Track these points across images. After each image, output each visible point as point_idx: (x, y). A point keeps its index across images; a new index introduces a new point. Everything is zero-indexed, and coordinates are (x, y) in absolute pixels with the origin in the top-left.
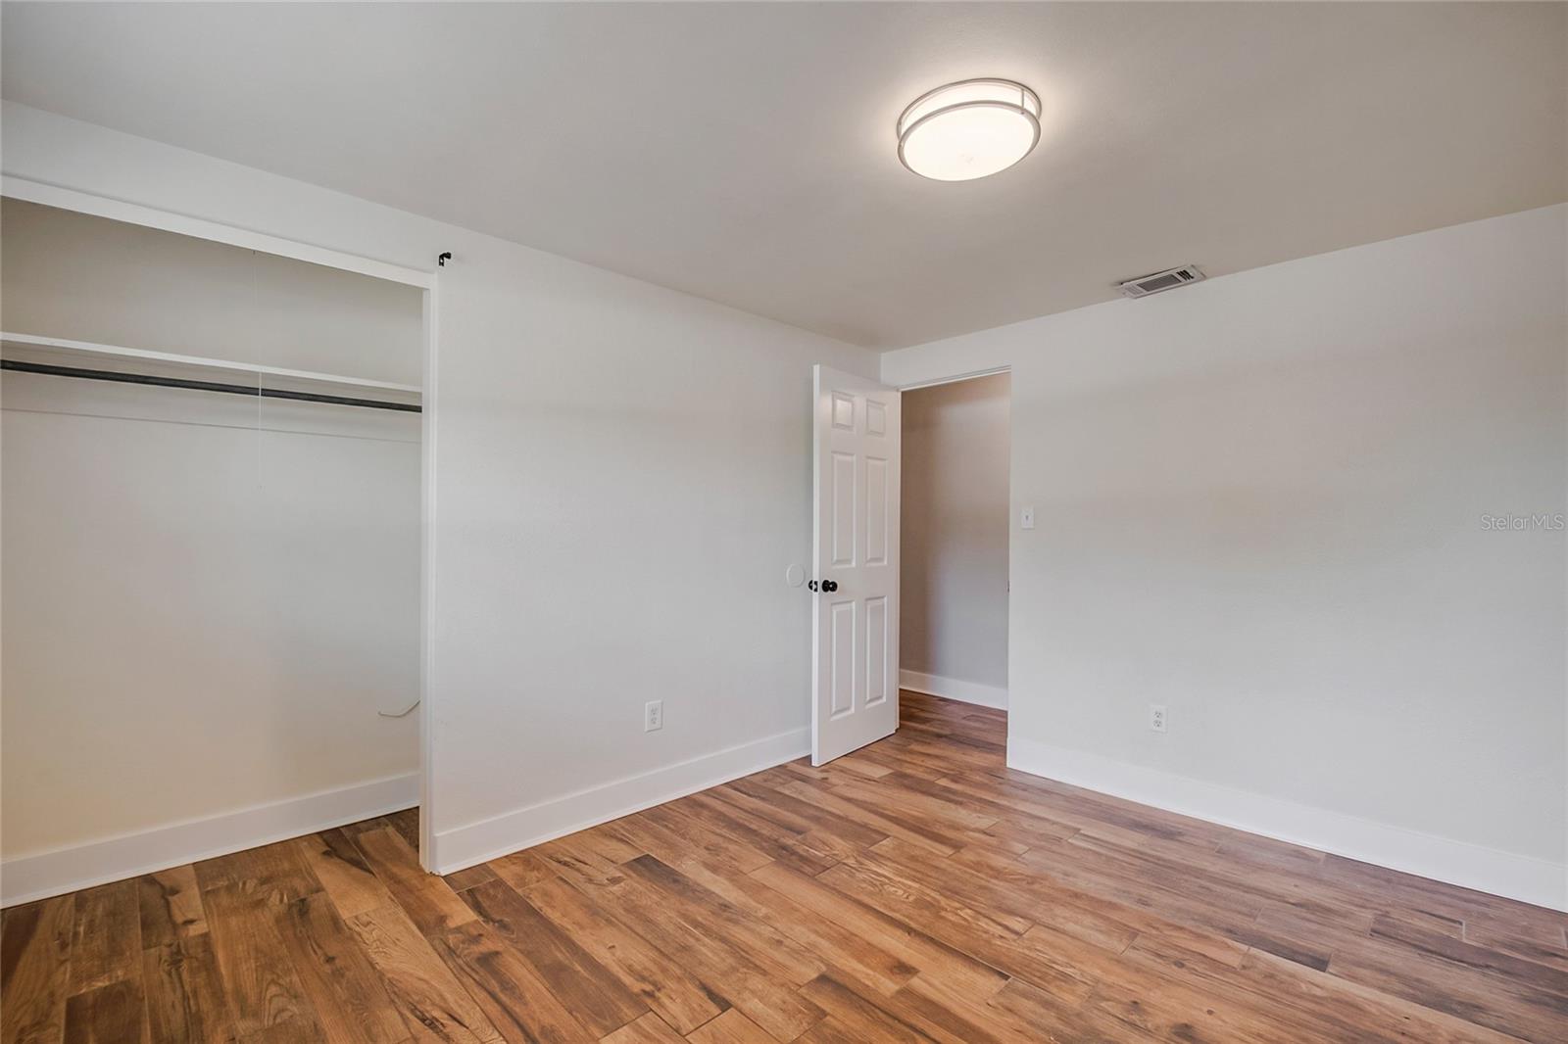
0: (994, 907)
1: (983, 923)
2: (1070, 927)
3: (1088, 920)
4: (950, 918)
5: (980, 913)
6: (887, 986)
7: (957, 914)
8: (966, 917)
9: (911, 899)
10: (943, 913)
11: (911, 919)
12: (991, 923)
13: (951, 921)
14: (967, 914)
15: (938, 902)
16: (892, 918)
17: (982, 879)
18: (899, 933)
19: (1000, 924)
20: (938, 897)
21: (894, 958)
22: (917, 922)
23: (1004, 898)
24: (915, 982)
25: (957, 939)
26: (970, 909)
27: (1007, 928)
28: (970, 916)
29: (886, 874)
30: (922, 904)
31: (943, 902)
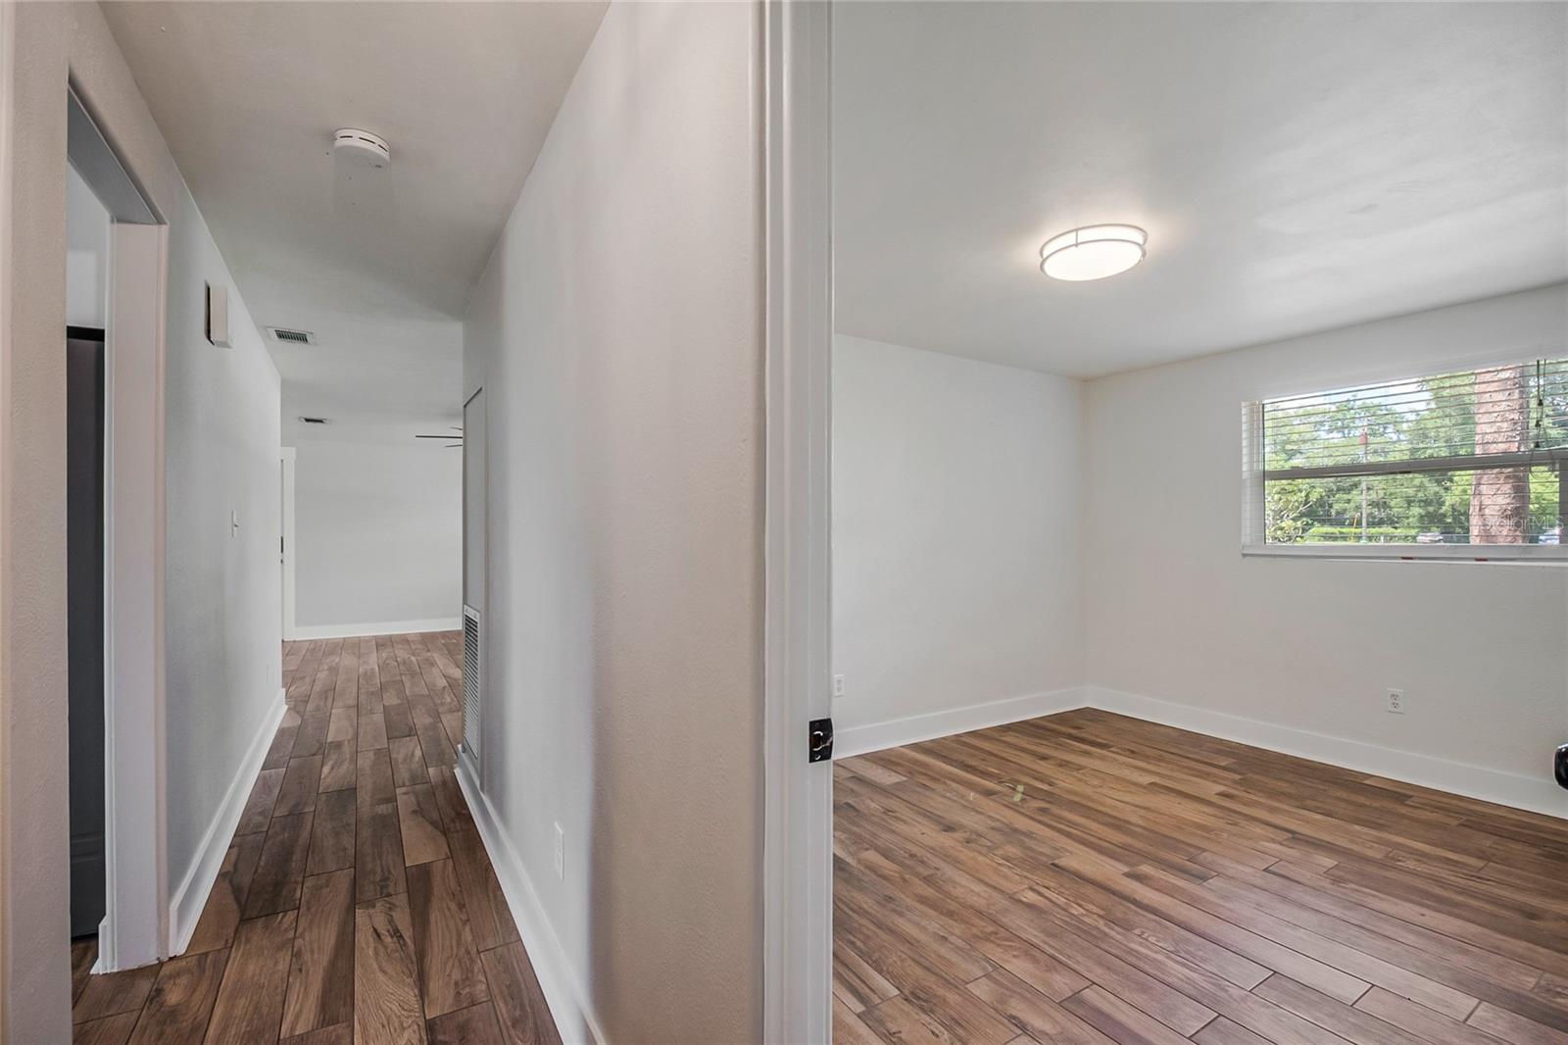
0: (1045, 912)
1: (1062, 901)
2: (978, 888)
3: (958, 892)
4: (1094, 908)
5: (1063, 909)
6: (1146, 869)
7: (1088, 910)
8: (1079, 908)
9: (1137, 931)
10: (1102, 913)
11: (1136, 912)
12: (1054, 899)
13: (1095, 905)
14: (1077, 910)
15: (1106, 925)
16: (1155, 914)
17: (1050, 946)
18: (1145, 901)
19: (1047, 898)
20: (1107, 930)
21: (1147, 885)
22: (1128, 908)
23: (1032, 921)
24: (1126, 869)
25: (1089, 890)
26: (1073, 914)
27: (1040, 894)
28: (1072, 907)
29: (1175, 966)
30: (1127, 927)
31: (1101, 924)
